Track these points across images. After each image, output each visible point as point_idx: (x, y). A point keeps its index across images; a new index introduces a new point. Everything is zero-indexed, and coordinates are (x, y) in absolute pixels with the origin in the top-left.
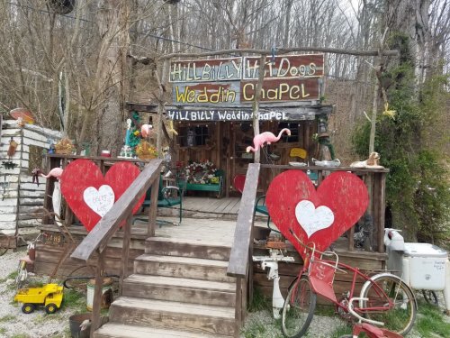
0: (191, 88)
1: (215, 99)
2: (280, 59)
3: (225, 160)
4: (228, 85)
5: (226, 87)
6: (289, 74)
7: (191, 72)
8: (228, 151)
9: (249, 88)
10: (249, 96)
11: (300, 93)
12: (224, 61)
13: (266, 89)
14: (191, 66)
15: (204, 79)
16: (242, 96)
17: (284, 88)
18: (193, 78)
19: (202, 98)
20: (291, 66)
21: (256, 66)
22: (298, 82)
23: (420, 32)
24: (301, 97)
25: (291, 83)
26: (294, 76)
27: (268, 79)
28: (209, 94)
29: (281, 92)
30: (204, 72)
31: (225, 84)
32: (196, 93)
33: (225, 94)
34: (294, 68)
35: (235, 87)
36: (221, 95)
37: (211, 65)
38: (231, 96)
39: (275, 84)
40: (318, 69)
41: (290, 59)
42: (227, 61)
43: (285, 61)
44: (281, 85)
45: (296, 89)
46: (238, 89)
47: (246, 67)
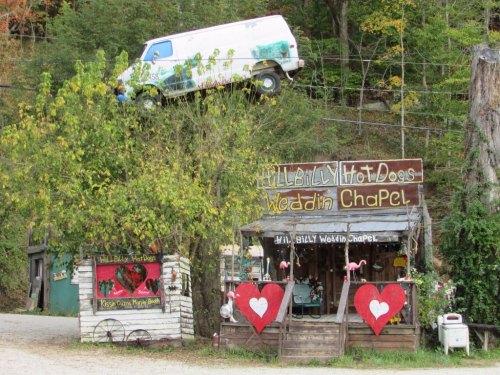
0: (283, 195)
1: (310, 206)
2: (378, 163)
3: (324, 273)
4: (324, 191)
5: (321, 193)
6: (387, 180)
7: (282, 177)
8: (328, 263)
9: (346, 194)
10: (347, 203)
11: (400, 200)
12: (318, 166)
13: (365, 195)
14: (282, 170)
15: (297, 185)
16: (339, 203)
17: (384, 194)
18: (285, 183)
19: (296, 206)
20: (390, 171)
21: (353, 171)
22: (398, 188)
23: (492, 156)
24: (402, 204)
25: (391, 188)
26: (393, 182)
27: (367, 184)
28: (303, 201)
29: (381, 199)
30: (297, 178)
31: (320, 190)
32: (289, 201)
33: (321, 201)
34: (392, 173)
35: (332, 194)
36: (316, 202)
37: (304, 170)
38: (327, 204)
39: (374, 190)
40: (417, 174)
41: (389, 163)
42: (321, 165)
43: (383, 167)
44: (380, 191)
45: (395, 196)
46: (335, 196)
47: (343, 172)
